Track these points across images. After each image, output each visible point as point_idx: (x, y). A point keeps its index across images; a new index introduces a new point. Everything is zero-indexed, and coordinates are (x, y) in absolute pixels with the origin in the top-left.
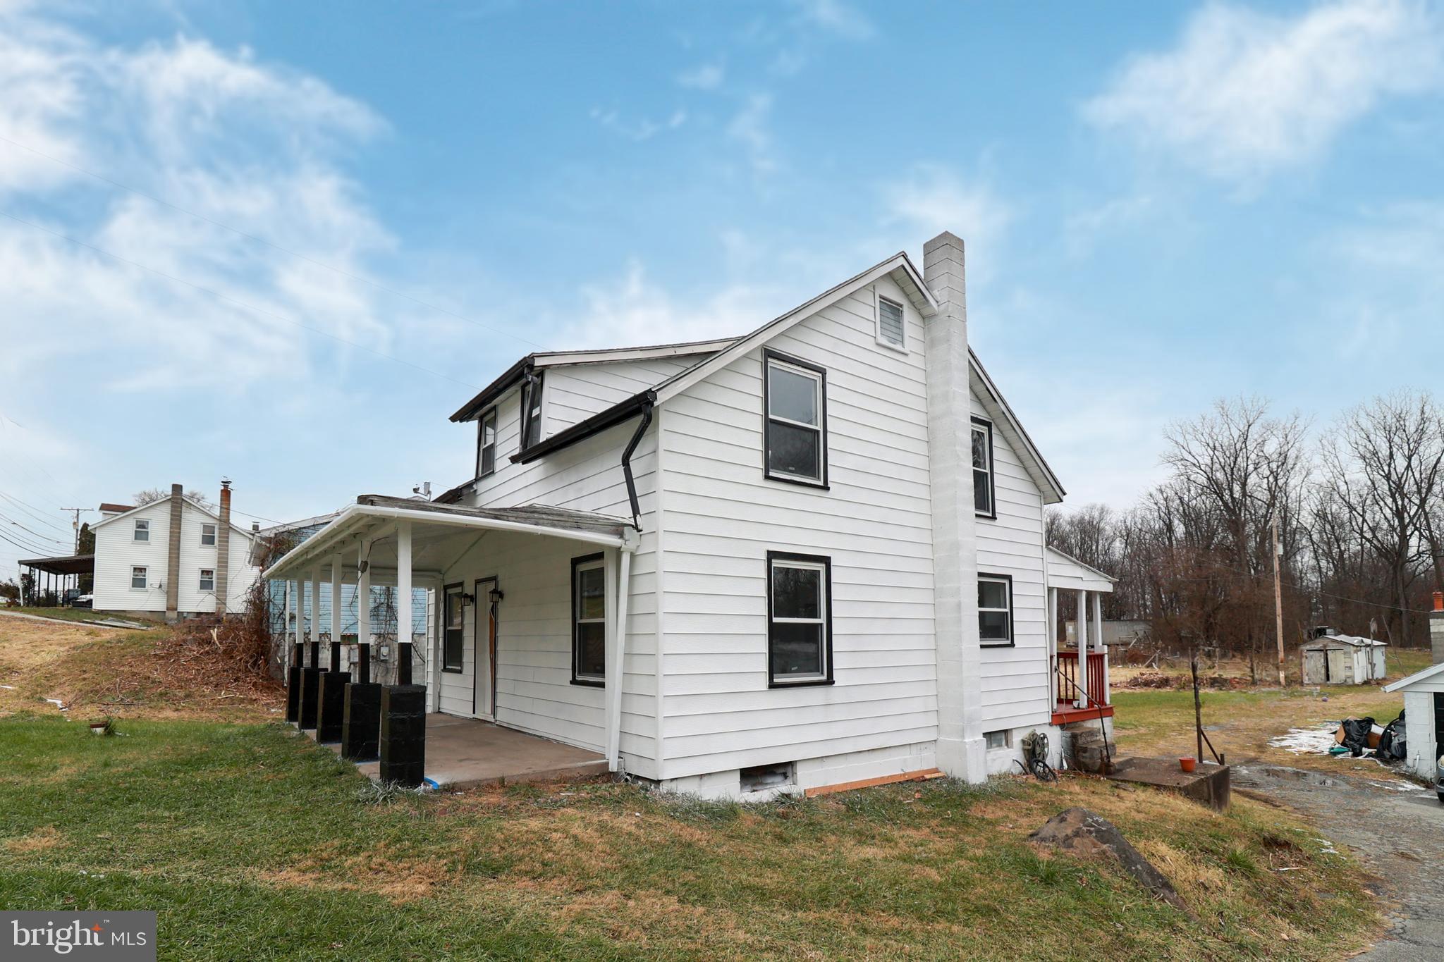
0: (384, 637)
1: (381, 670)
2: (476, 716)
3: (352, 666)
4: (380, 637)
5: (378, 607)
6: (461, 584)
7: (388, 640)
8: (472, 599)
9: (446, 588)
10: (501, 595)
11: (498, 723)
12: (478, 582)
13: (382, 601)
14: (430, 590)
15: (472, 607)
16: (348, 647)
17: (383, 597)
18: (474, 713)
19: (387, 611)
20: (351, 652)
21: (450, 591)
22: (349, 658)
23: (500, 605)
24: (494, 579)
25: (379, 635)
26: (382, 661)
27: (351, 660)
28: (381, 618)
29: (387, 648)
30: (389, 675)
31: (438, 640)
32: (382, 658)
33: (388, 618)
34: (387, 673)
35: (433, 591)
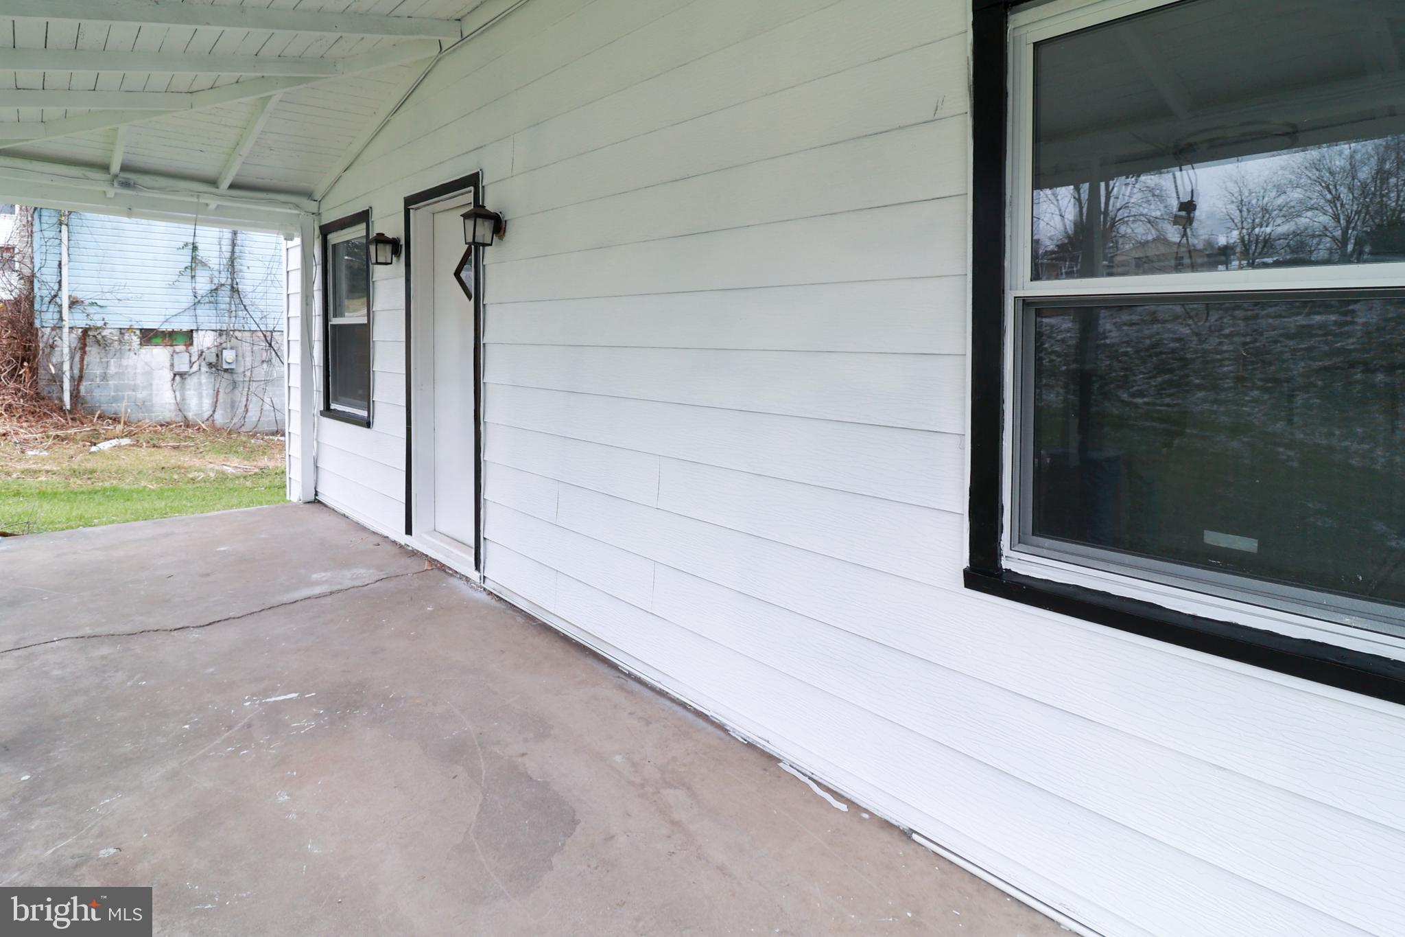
0: (227, 334)
1: (224, 384)
2: (413, 542)
3: (178, 378)
4: (220, 335)
5: (216, 289)
6: (364, 217)
7: (233, 340)
8: (398, 247)
9: (325, 231)
10: (498, 225)
11: (489, 585)
12: (411, 201)
13: (223, 281)
14: (289, 238)
15: (399, 267)
16: (170, 349)
17: (224, 275)
18: (409, 531)
19: (232, 297)
20: (175, 356)
21: (335, 238)
22: (172, 365)
23: (490, 256)
24: (473, 181)
25: (221, 332)
26: (226, 370)
27: (176, 370)
28: (223, 306)
29: (234, 352)
30: (236, 391)
31: (311, 348)
32: (225, 366)
33: (233, 308)
34: (234, 388)
35: (297, 241)
